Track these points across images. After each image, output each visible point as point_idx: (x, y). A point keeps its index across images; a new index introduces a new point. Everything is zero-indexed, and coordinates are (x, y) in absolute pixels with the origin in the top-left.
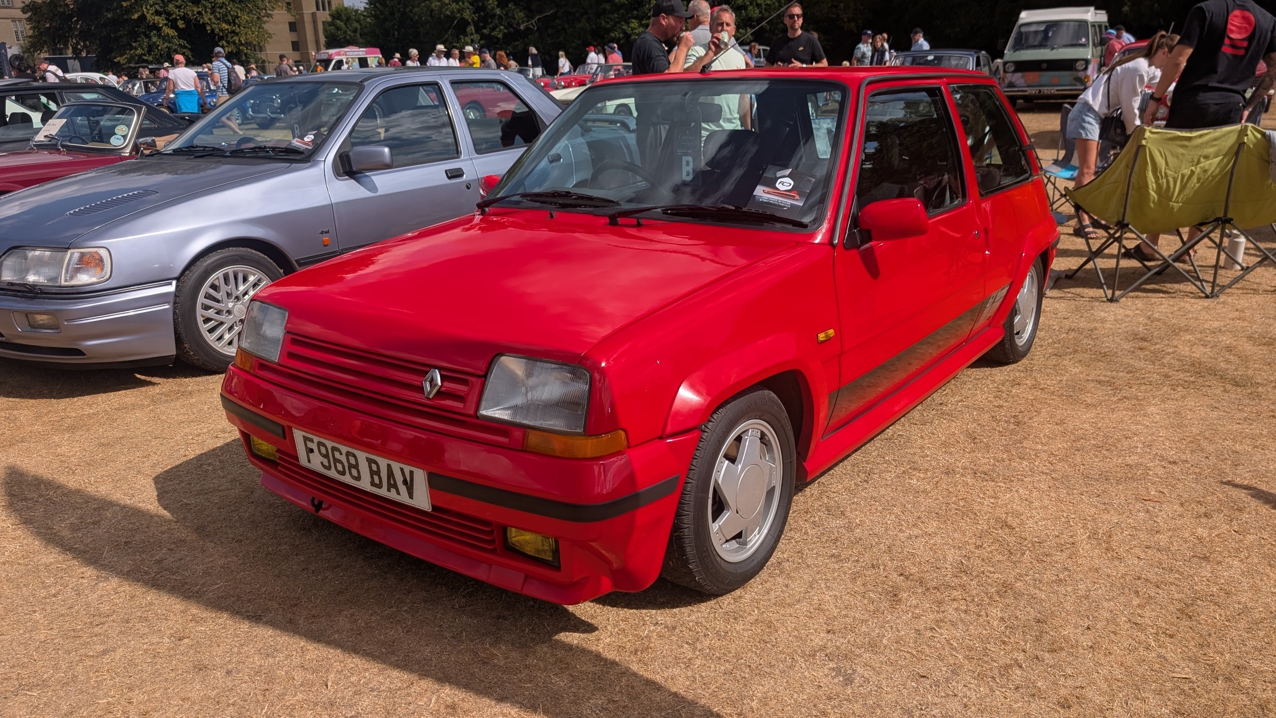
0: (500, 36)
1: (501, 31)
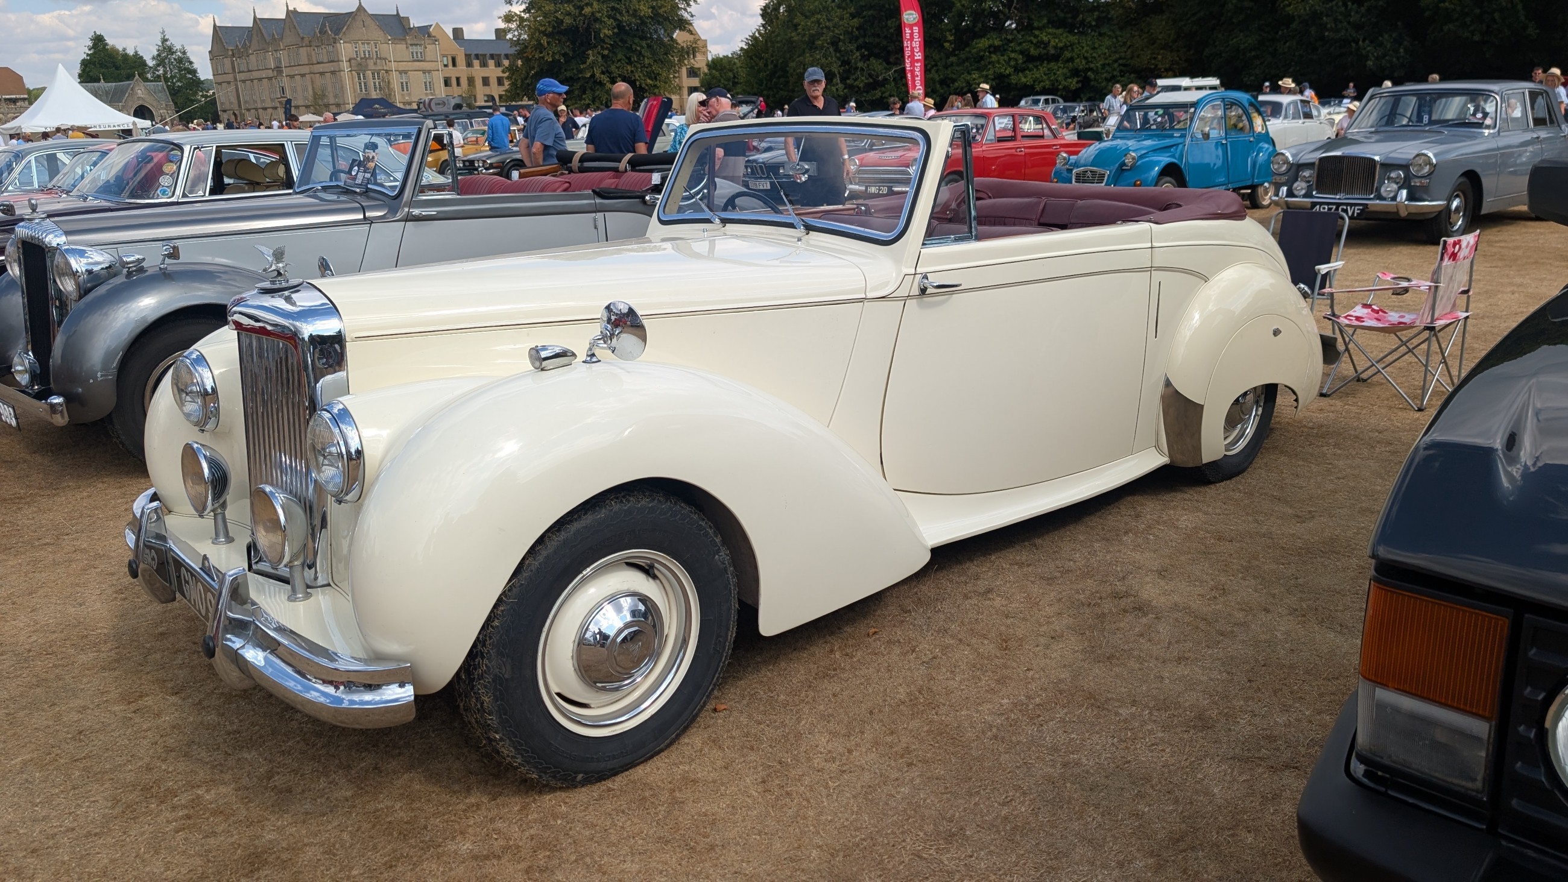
0: (861, 85)
1: (862, 81)
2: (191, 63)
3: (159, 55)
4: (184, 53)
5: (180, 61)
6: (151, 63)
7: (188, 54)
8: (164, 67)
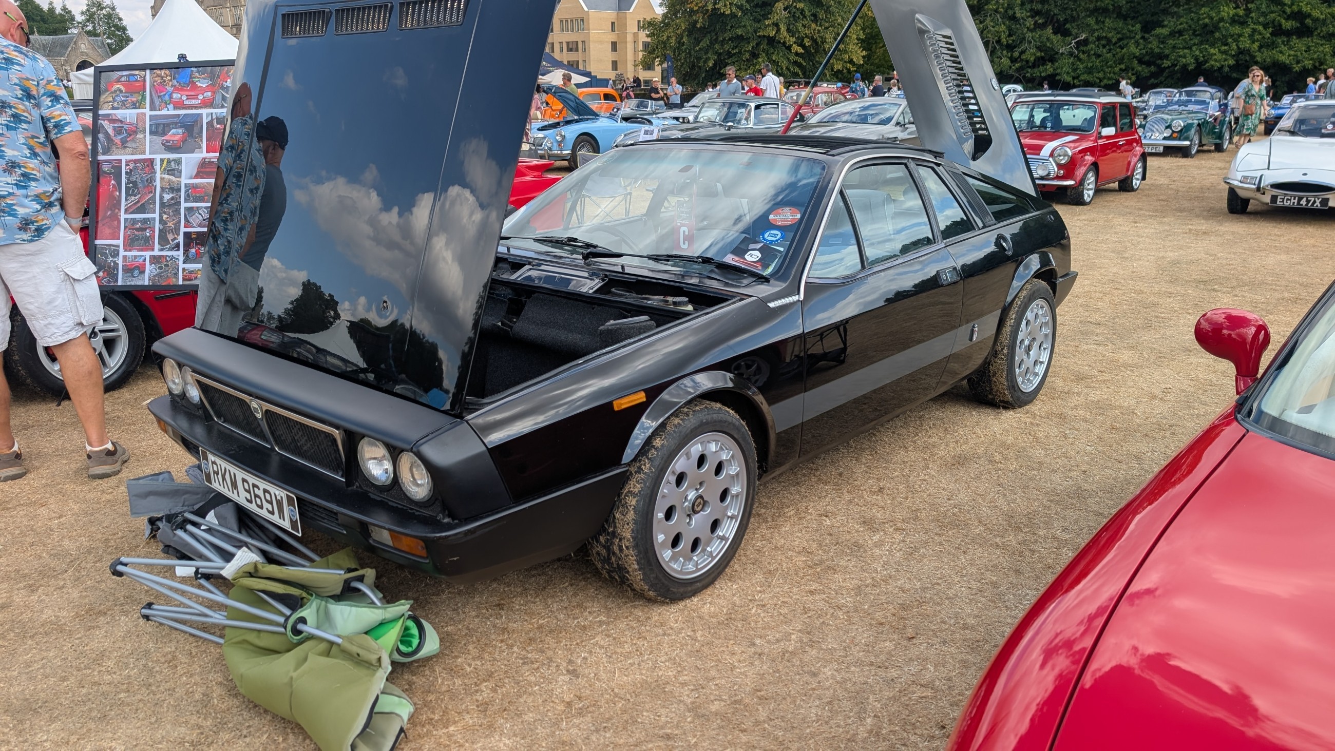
2: (120, 19)
3: (88, 10)
4: (113, 9)
5: (109, 16)
6: (79, 18)
7: (117, 11)
8: (93, 22)
